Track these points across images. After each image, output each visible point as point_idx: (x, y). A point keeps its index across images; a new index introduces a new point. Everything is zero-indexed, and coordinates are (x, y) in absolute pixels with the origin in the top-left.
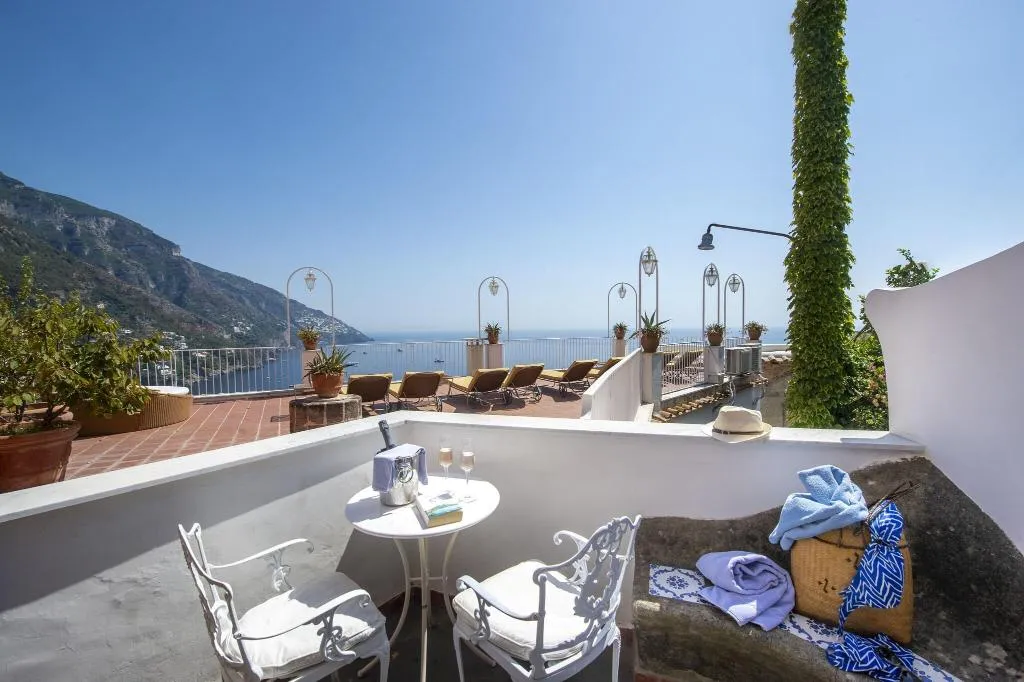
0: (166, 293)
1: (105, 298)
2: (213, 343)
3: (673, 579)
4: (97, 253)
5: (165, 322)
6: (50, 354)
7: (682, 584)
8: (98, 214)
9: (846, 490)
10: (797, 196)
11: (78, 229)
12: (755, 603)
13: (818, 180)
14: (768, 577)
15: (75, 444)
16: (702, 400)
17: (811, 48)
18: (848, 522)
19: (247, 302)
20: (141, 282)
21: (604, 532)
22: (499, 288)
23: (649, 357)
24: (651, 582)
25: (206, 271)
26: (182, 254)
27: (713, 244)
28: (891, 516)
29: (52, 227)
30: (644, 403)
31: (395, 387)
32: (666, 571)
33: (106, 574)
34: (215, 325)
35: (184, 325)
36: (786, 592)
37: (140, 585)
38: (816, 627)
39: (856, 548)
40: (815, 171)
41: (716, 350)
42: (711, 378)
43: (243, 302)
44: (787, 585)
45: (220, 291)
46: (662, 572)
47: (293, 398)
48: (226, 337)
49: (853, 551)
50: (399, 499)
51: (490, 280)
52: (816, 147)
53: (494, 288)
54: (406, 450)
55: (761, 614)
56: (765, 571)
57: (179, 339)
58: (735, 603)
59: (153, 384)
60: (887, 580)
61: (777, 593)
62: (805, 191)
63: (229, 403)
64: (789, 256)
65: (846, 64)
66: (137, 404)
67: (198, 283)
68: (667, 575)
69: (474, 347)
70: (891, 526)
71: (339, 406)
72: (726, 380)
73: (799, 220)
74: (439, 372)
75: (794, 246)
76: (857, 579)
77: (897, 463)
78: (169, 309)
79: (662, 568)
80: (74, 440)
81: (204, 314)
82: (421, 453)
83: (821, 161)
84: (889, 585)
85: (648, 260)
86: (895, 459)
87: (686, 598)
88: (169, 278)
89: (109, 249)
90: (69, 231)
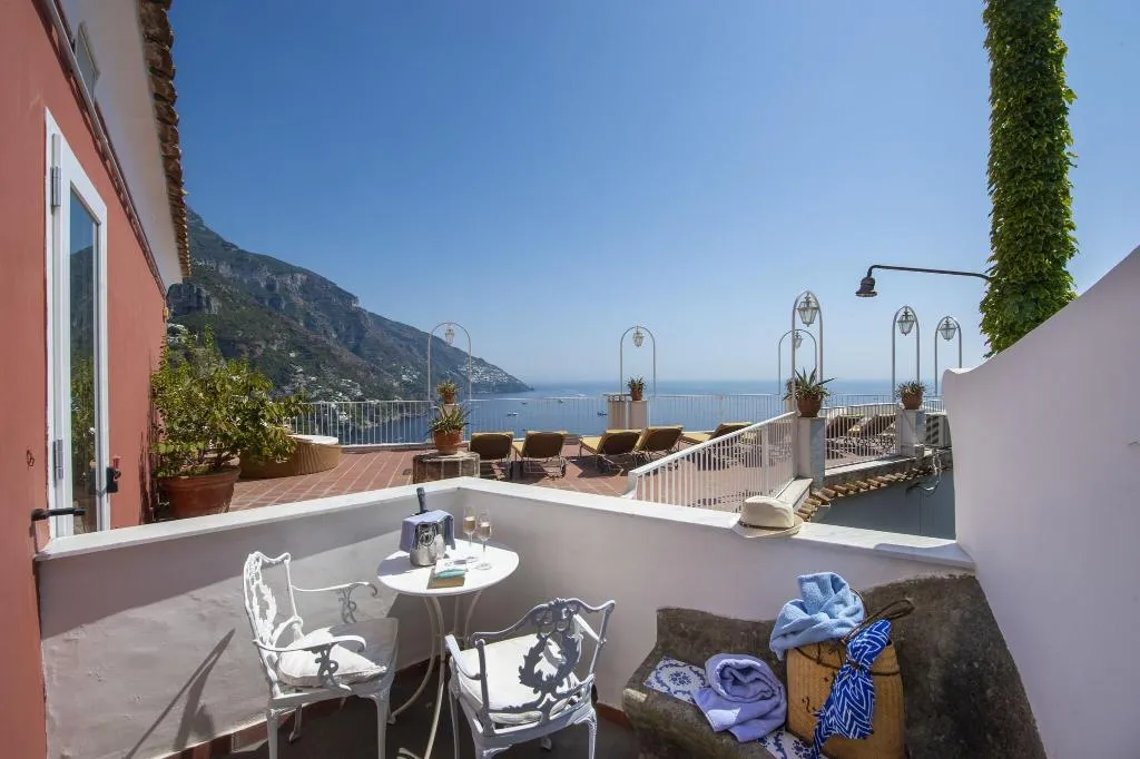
0: (345, 342)
1: (300, 348)
2: (386, 393)
3: (677, 675)
4: (292, 305)
5: (345, 371)
6: (220, 410)
7: (685, 680)
8: (292, 270)
9: (841, 602)
10: (996, 224)
11: (278, 286)
12: (737, 711)
13: (1022, 203)
14: (760, 687)
15: (237, 486)
16: (888, 477)
17: (1010, 39)
18: (820, 638)
19: (415, 350)
20: (325, 332)
21: (542, 609)
22: (644, 341)
23: (806, 423)
24: (653, 674)
25: (380, 321)
26: (359, 305)
27: (876, 289)
28: (869, 637)
29: (258, 284)
30: (798, 477)
31: (519, 445)
32: (676, 665)
33: (197, 593)
34: (386, 373)
35: (361, 374)
36: (777, 706)
37: (218, 605)
38: (799, 749)
39: (834, 668)
40: (1017, 192)
41: (912, 415)
42: (905, 450)
43: (410, 350)
44: (779, 698)
45: (391, 341)
46: (672, 665)
47: (419, 453)
48: (396, 384)
49: (830, 670)
50: (424, 560)
51: (634, 331)
52: (1018, 162)
53: (638, 338)
54: (436, 516)
55: (741, 723)
56: (757, 679)
57: (354, 386)
58: (717, 706)
59: (307, 433)
60: (849, 706)
61: (766, 705)
62: (1006, 218)
63: (373, 453)
64: (986, 300)
65: (1063, 51)
66: (285, 454)
67: (372, 333)
68: (673, 670)
69: (617, 404)
70: (865, 648)
71: (456, 463)
72: (928, 452)
73: (999, 255)
74: (562, 433)
75: (992, 288)
76: (829, 702)
77: (943, 579)
78: (347, 357)
79: (674, 662)
80: (237, 482)
81: (377, 363)
82: (448, 519)
83: (1025, 179)
84: (850, 713)
85: (808, 308)
86: (943, 575)
87: (679, 696)
88: (348, 328)
89: (301, 302)
90: (271, 287)
